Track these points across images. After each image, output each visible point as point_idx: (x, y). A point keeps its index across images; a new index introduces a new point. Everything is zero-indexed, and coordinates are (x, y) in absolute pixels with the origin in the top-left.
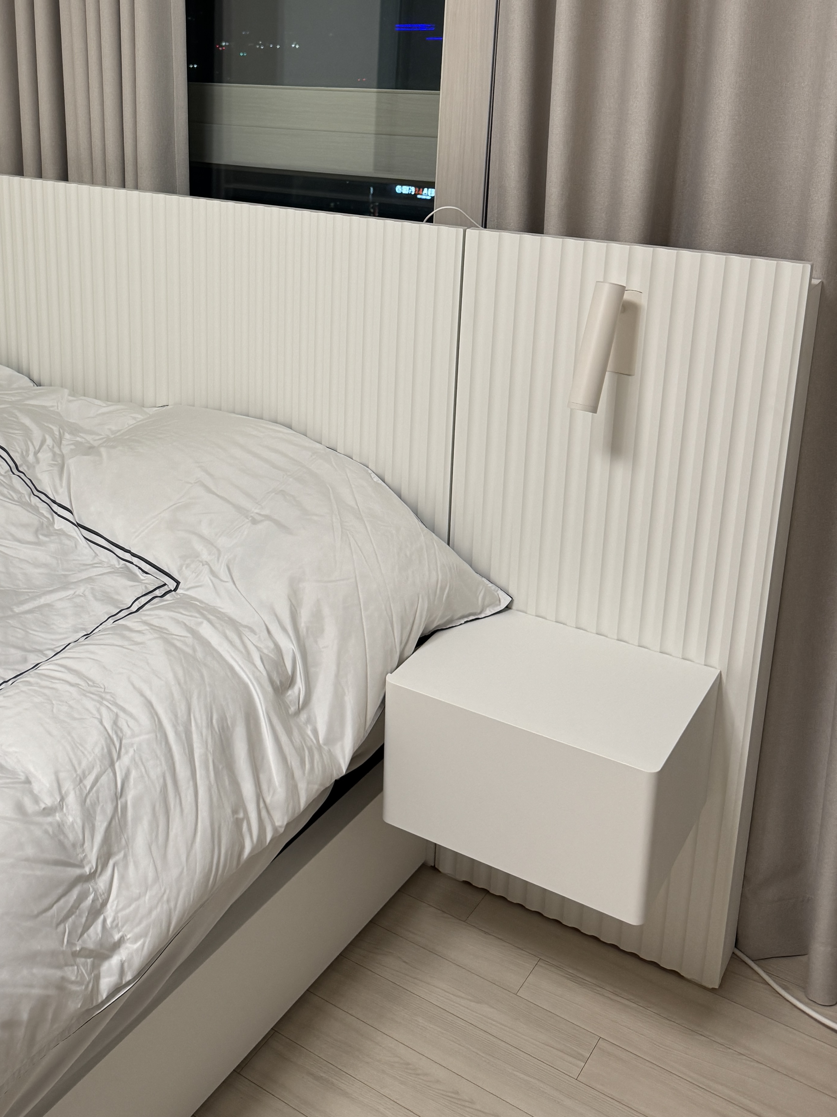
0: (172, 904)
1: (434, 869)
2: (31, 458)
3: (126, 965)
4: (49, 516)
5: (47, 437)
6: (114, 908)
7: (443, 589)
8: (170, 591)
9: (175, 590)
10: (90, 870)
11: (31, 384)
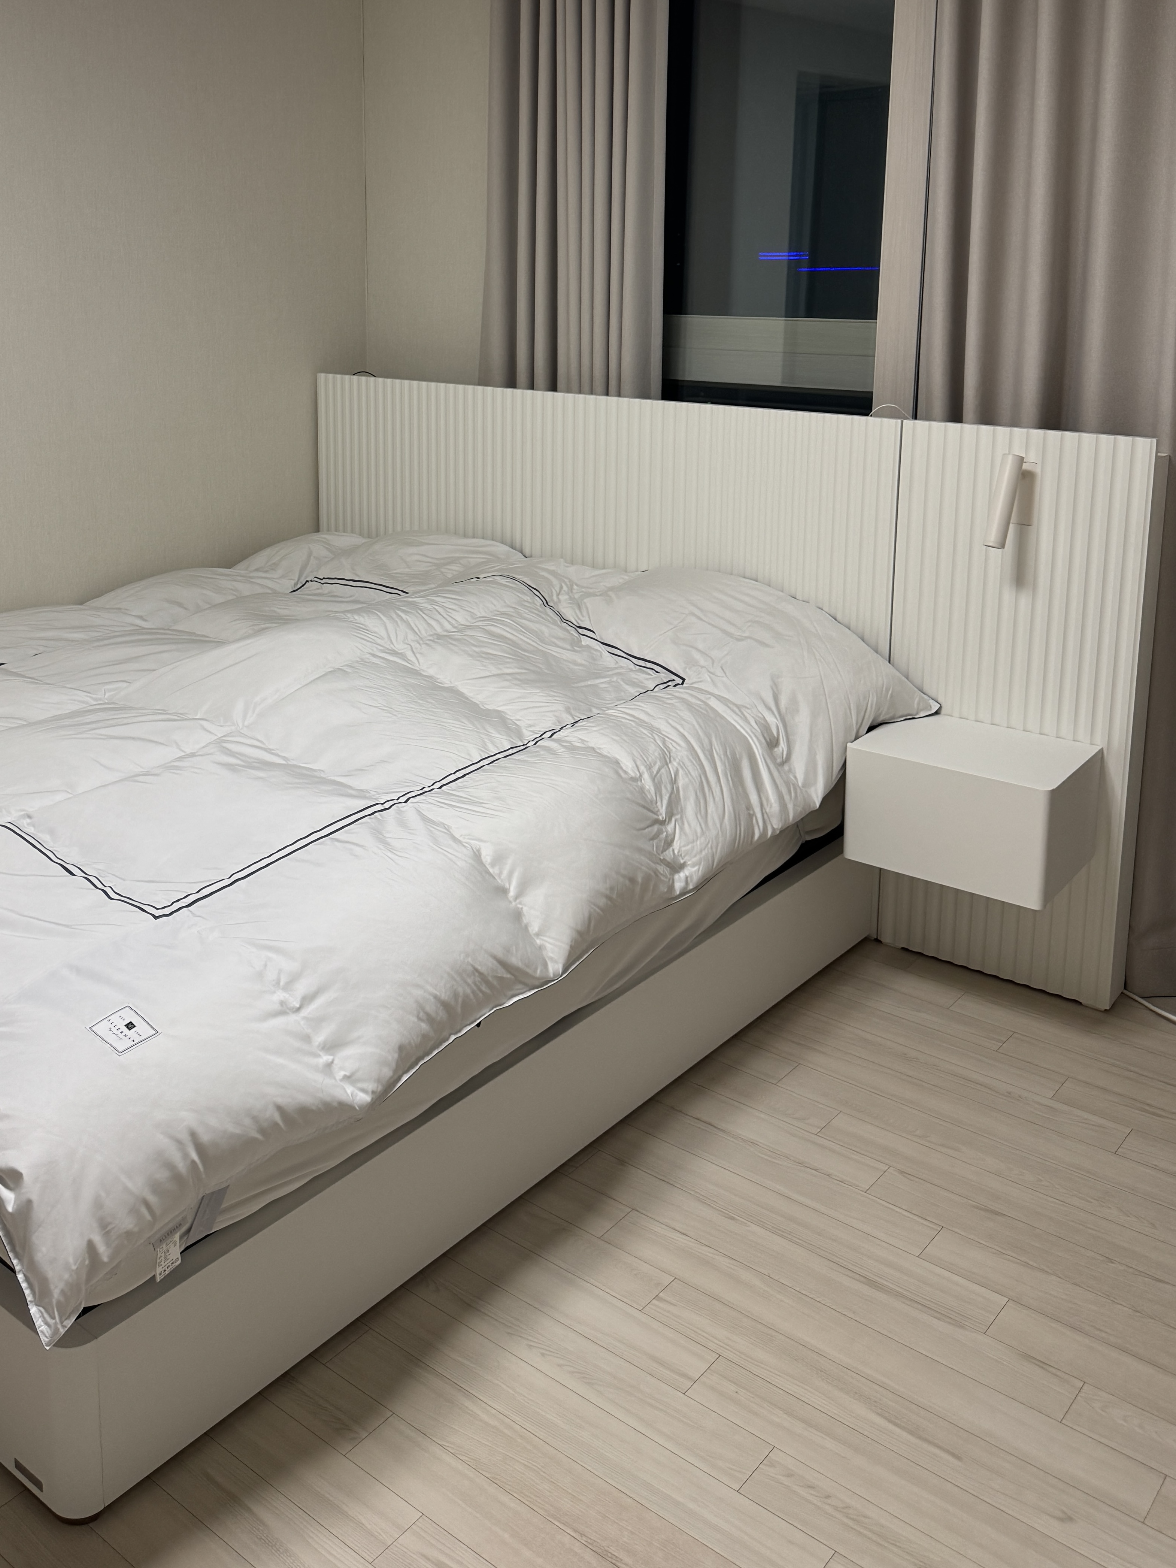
0: (714, 850)
1: (878, 941)
2: (555, 598)
3: (689, 879)
4: (577, 635)
5: (563, 585)
6: (678, 844)
7: (887, 690)
8: (679, 684)
9: (682, 684)
10: (663, 818)
11: (523, 557)
